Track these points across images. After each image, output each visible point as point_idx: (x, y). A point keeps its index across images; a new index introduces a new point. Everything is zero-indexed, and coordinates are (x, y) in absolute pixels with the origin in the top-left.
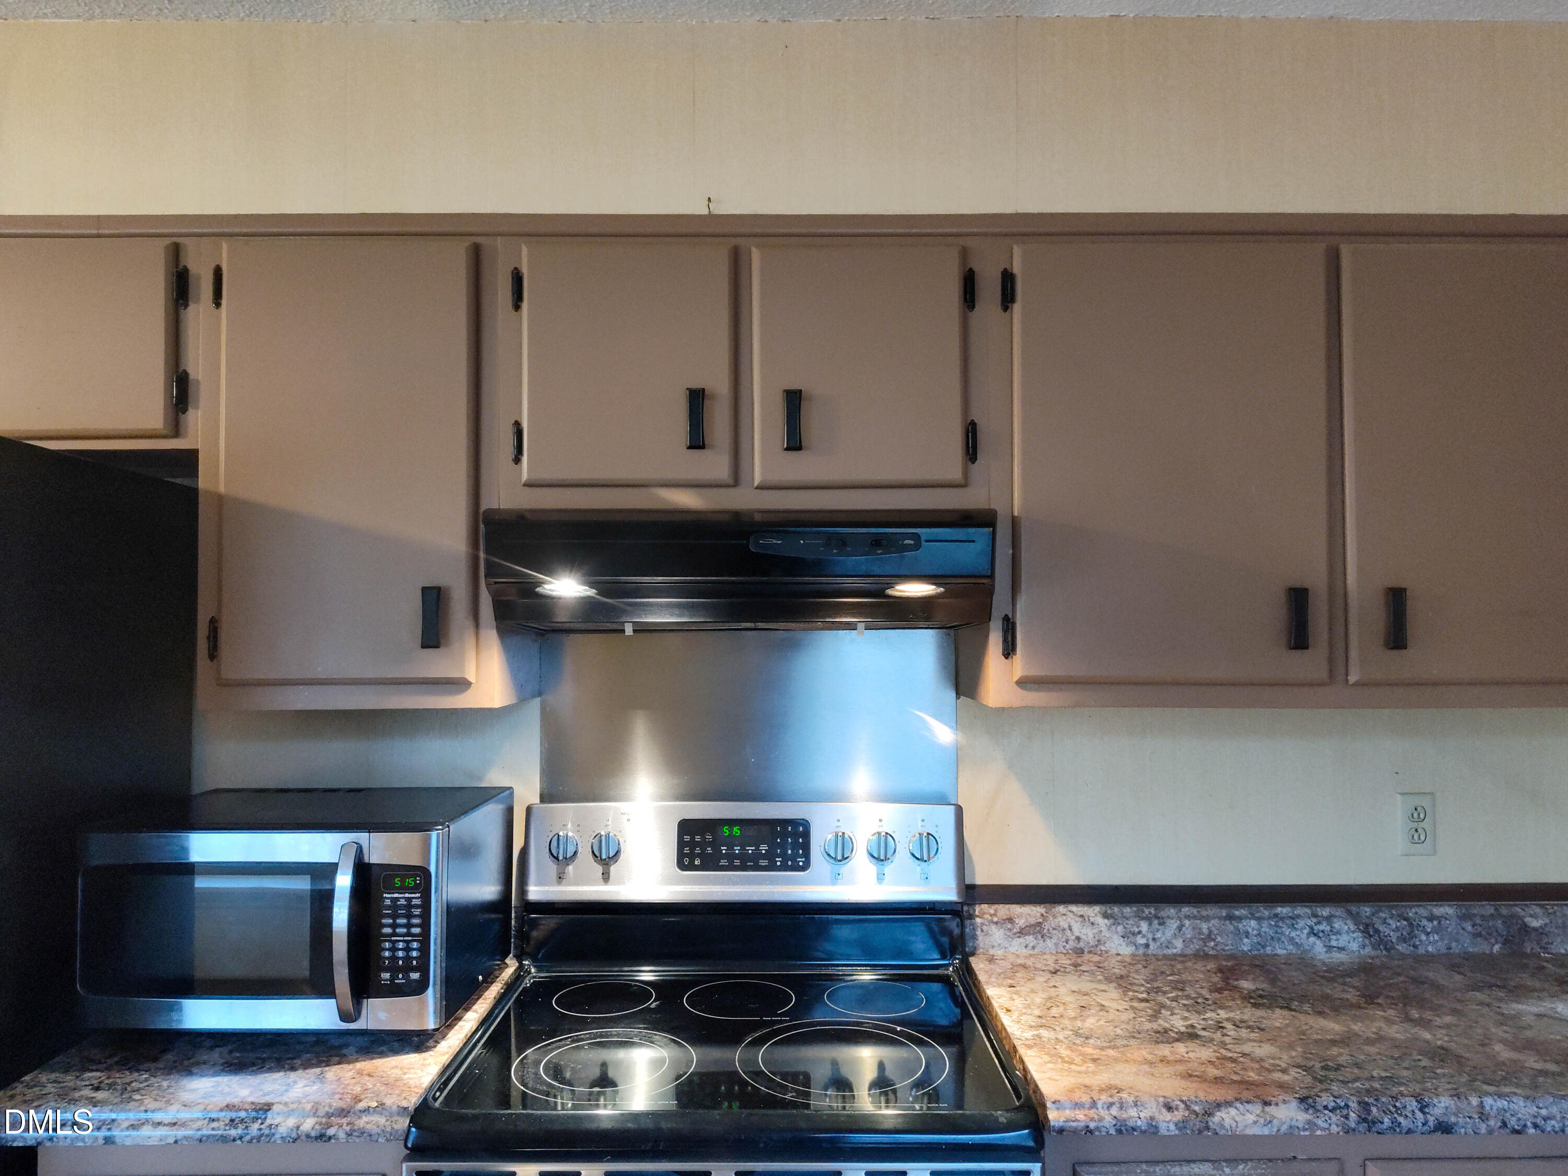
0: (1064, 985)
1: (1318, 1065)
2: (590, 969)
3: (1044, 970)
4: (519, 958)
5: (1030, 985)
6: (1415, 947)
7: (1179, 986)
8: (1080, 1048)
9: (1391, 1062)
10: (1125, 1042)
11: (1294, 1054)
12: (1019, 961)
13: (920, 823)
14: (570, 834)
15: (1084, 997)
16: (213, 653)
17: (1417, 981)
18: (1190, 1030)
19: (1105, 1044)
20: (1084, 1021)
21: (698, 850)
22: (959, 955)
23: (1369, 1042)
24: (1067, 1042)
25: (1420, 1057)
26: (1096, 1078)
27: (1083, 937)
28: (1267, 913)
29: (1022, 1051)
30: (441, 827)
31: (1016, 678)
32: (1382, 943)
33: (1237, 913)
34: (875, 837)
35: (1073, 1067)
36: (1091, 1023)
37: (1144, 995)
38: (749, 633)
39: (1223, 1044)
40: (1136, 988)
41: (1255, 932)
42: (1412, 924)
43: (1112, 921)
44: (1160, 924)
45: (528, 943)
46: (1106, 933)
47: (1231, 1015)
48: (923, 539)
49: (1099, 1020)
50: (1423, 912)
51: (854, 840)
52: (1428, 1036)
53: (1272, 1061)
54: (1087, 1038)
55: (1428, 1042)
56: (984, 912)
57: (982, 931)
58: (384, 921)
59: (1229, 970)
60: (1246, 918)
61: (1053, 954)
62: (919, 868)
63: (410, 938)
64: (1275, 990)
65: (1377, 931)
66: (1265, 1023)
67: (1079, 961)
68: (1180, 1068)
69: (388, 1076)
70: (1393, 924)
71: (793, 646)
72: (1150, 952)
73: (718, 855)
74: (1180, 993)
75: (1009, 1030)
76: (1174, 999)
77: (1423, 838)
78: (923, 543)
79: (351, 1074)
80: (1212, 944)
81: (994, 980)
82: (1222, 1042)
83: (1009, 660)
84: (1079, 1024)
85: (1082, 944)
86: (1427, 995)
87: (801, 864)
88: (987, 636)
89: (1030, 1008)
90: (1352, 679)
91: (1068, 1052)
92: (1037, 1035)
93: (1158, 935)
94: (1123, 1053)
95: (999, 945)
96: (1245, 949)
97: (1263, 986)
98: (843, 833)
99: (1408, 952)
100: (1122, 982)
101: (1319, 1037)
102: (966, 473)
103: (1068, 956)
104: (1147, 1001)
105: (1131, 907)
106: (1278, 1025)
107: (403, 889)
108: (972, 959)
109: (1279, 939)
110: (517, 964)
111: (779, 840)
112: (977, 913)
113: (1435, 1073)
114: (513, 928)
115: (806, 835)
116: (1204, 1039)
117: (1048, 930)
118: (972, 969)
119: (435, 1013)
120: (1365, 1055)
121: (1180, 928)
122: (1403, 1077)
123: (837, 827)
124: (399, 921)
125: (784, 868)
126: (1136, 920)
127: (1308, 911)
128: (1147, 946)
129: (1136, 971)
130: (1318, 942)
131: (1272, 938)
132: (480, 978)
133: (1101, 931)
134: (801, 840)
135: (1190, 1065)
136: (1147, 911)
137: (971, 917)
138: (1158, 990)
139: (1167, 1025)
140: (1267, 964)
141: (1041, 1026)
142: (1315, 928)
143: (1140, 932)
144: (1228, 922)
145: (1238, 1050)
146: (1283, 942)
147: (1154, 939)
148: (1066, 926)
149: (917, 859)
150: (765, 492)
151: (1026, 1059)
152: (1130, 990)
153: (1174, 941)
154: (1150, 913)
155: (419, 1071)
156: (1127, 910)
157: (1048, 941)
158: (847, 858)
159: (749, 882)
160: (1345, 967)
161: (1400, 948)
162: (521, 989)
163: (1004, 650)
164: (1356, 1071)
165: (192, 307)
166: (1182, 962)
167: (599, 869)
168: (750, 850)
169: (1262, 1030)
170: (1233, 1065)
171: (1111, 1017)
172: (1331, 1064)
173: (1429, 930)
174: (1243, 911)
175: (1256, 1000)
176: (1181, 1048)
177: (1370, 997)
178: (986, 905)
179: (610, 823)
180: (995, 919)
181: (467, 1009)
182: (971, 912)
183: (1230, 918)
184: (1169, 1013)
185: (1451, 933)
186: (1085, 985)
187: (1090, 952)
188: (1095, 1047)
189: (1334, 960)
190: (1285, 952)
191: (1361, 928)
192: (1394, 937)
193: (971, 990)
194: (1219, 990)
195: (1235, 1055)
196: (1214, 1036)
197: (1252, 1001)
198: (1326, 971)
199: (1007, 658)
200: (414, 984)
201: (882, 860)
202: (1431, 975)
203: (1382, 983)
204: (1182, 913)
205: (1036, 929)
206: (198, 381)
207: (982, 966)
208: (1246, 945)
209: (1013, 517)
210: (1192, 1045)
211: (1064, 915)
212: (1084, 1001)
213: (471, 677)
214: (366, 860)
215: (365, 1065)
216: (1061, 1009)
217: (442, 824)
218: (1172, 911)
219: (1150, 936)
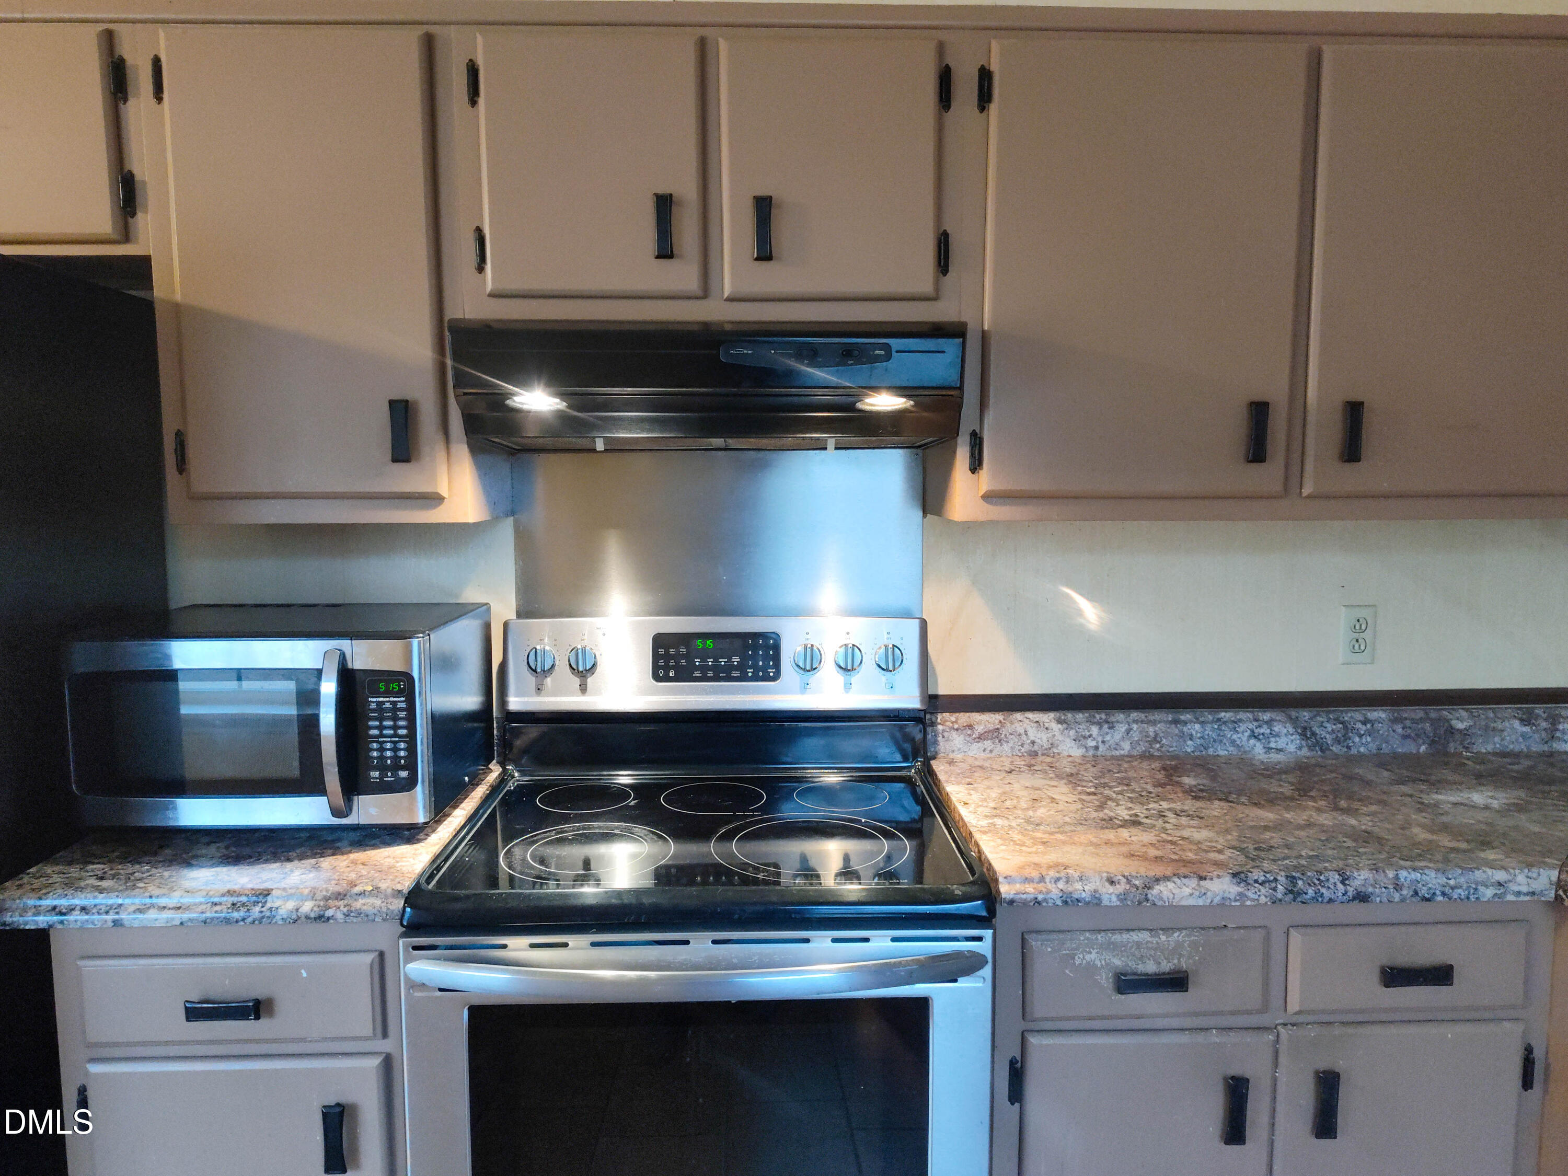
0: (1018, 782)
1: (1251, 847)
2: (571, 773)
3: (1000, 771)
4: (502, 764)
5: (986, 782)
6: (1349, 748)
7: (1125, 781)
8: (1031, 833)
9: (1318, 843)
10: (1073, 828)
11: (1229, 837)
12: (977, 763)
13: (886, 636)
14: (547, 648)
15: (1036, 792)
16: (182, 465)
17: (1350, 778)
18: (1132, 818)
19: (1053, 830)
20: (1036, 810)
21: (672, 663)
22: (921, 758)
23: (1300, 827)
24: (1019, 828)
25: (1345, 839)
26: (1045, 857)
27: (1037, 740)
28: (1210, 717)
29: (977, 836)
30: (421, 635)
31: (982, 493)
32: (1318, 744)
33: (1182, 718)
34: (843, 649)
35: (1024, 848)
36: (1041, 812)
37: (1092, 790)
38: (720, 453)
39: (1164, 830)
40: (1084, 784)
41: (1199, 735)
42: (1347, 726)
43: (1065, 726)
44: (1110, 728)
45: (511, 750)
46: (1059, 737)
47: (1173, 805)
48: (894, 350)
49: (1049, 810)
50: (1358, 716)
51: (822, 653)
52: (1353, 822)
53: (1209, 844)
54: (1037, 825)
55: (1353, 827)
56: (945, 720)
57: (943, 737)
58: (370, 723)
59: (1172, 768)
60: (1191, 722)
61: (1009, 757)
62: (884, 679)
63: (397, 739)
64: (1215, 785)
65: (1314, 734)
66: (1204, 813)
67: (1033, 762)
68: (1124, 849)
69: (382, 864)
70: (1330, 727)
71: (764, 466)
72: (1099, 753)
73: (692, 667)
74: (1125, 788)
75: (966, 819)
76: (1121, 793)
77: (1363, 648)
78: (894, 354)
79: (345, 863)
80: (1158, 746)
81: (953, 779)
82: (1163, 828)
83: (977, 474)
84: (1031, 813)
85: (1036, 748)
86: (1356, 789)
87: (771, 674)
88: (955, 452)
89: (986, 801)
90: (1306, 491)
91: (1020, 837)
92: (992, 823)
93: (1108, 738)
94: (1071, 837)
95: (959, 749)
96: (1189, 750)
97: (1205, 782)
98: (812, 645)
99: (1342, 753)
100: (1073, 779)
101: (1254, 824)
102: (937, 288)
103: (1022, 758)
104: (1095, 794)
105: (1083, 714)
106: (1216, 814)
107: (388, 693)
108: (932, 762)
109: (1221, 741)
110: (501, 770)
111: (750, 653)
112: (939, 721)
113: (1358, 852)
114: (496, 737)
115: (777, 648)
116: (1146, 826)
117: (1006, 735)
118: (933, 771)
119: (424, 807)
120: (1295, 838)
121: (1128, 731)
122: (1328, 856)
123: (807, 639)
124: (386, 723)
125: (756, 678)
126: (1088, 724)
127: (1250, 715)
128: (1097, 748)
129: (1086, 770)
130: (1258, 744)
131: (1214, 741)
132: (466, 779)
133: (1054, 736)
134: (771, 652)
135: (1132, 847)
136: (1098, 716)
137: (933, 724)
138: (1105, 785)
139: (1112, 814)
140: (1208, 763)
141: (996, 816)
142: (1256, 731)
143: (1090, 736)
144: (1173, 726)
145: (1178, 835)
146: (1225, 744)
147: (1103, 742)
148: (1022, 731)
149: (883, 669)
150: (735, 304)
151: (981, 843)
152: (1079, 785)
153: (1122, 743)
154: (1101, 719)
155: (411, 860)
156: (1080, 716)
157: (1005, 744)
158: (815, 669)
159: (722, 692)
160: (1283, 765)
161: (1334, 748)
162: (505, 790)
163: (970, 465)
164: (1286, 851)
165: (131, 102)
166: (1129, 762)
167: (576, 681)
168: (723, 661)
169: (1202, 818)
170: (1173, 847)
171: (1060, 807)
172: (1264, 846)
173: (1362, 732)
174: (1188, 716)
175: (1196, 794)
176: (1124, 833)
177: (1303, 790)
178: (948, 714)
179: (586, 637)
180: (956, 726)
181: (455, 807)
182: (934, 719)
183: (1176, 722)
184: (1115, 804)
185: (1382, 735)
186: (1038, 781)
187: (1043, 755)
188: (1045, 832)
189: (1272, 760)
190: (1227, 753)
191: (1299, 731)
192: (1329, 739)
193: (932, 787)
194: (1162, 785)
195: (1175, 839)
196: (1156, 823)
197: (1193, 794)
198: (1264, 769)
199: (973, 473)
200: (403, 782)
201: (849, 670)
202: (1361, 771)
203: (1316, 779)
204: (1131, 718)
205: (994, 734)
206: (144, 183)
207: (942, 768)
208: (1189, 747)
209: (983, 332)
210: (1134, 830)
211: (1021, 721)
212: (1036, 794)
213: (444, 492)
214: (350, 666)
215: (359, 856)
216: (1015, 802)
217: (423, 632)
218: (1122, 716)
219: (1100, 739)
